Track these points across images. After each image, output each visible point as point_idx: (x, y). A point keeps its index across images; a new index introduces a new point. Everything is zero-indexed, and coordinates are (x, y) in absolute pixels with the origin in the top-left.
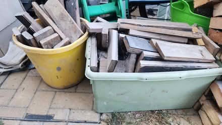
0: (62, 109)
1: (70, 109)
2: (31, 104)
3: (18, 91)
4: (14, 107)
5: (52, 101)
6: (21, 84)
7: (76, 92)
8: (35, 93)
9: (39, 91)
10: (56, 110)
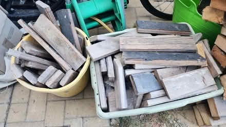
0: (76, 118)
1: (83, 118)
2: (46, 117)
3: (30, 104)
4: (32, 122)
5: (64, 112)
6: (30, 96)
7: (83, 98)
8: (46, 104)
9: (49, 101)
10: (71, 120)
